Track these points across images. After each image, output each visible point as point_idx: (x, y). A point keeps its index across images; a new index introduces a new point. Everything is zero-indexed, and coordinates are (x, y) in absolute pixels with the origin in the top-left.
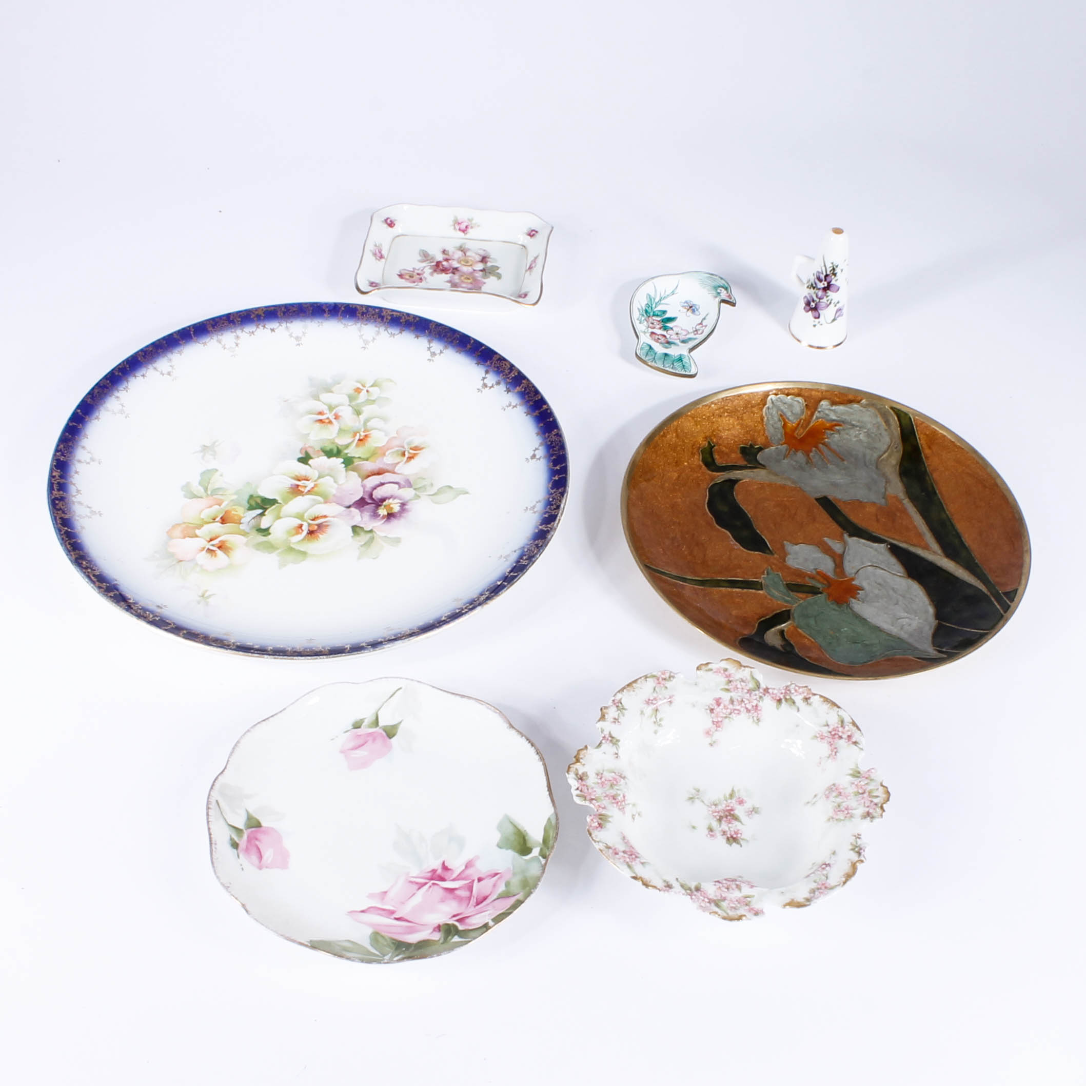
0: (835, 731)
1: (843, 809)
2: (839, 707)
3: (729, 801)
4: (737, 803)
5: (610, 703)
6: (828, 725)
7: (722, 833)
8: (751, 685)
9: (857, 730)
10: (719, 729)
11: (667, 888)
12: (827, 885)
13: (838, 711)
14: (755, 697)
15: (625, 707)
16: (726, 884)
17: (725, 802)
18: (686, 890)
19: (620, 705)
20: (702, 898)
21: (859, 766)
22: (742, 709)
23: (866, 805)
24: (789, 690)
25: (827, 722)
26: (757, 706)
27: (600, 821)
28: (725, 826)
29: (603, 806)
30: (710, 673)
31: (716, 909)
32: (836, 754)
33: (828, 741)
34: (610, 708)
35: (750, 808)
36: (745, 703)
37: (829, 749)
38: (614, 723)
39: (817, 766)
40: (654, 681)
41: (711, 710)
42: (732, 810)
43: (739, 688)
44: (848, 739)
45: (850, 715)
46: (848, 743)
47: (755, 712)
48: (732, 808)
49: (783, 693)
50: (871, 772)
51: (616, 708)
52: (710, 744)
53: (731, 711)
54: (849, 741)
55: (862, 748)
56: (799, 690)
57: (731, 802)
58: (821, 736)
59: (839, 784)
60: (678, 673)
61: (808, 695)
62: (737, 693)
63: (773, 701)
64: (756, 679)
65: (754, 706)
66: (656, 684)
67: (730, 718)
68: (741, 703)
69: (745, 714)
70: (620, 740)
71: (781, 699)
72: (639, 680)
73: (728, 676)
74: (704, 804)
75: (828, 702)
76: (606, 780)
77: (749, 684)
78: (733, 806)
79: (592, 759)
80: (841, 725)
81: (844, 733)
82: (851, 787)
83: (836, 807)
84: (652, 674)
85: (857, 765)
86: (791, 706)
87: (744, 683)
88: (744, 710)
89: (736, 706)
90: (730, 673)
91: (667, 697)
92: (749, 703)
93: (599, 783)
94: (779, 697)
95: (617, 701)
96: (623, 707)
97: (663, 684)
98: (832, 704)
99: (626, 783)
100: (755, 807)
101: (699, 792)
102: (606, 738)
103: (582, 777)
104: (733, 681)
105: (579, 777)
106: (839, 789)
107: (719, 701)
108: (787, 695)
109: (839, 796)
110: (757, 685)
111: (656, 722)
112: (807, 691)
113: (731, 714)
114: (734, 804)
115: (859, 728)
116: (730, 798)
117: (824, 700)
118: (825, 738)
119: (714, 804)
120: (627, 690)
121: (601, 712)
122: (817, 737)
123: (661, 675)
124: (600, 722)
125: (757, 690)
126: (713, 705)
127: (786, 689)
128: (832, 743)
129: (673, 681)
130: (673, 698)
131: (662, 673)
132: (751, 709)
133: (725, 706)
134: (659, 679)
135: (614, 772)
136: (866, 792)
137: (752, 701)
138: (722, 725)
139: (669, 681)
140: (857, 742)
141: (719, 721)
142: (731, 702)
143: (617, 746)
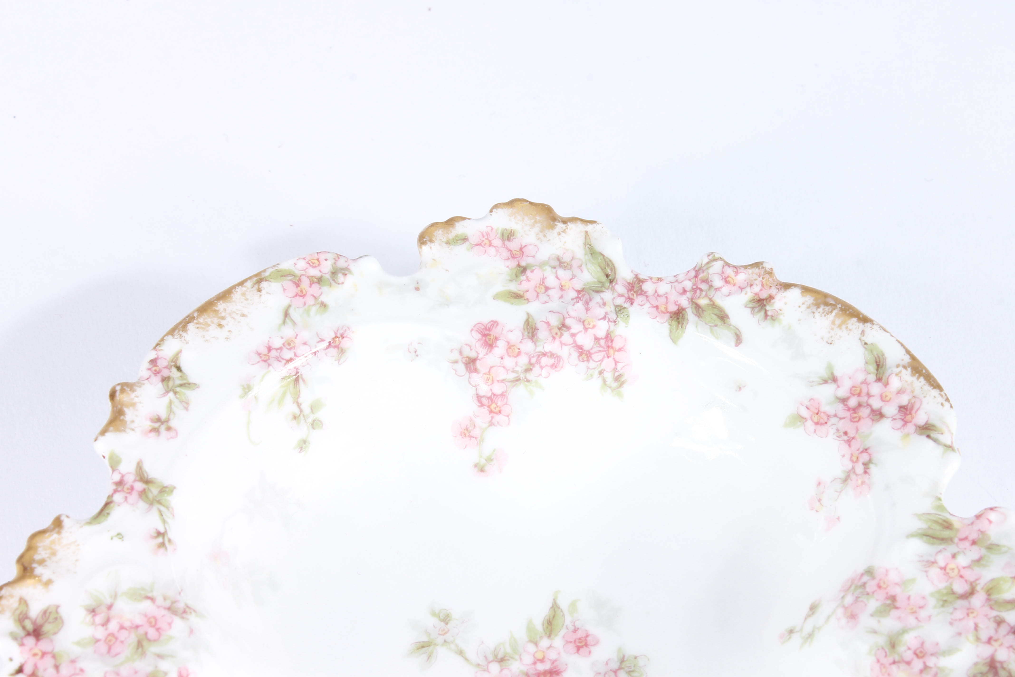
0: (859, 395)
1: (909, 655)
2: (865, 320)
3: (545, 643)
4: (572, 647)
5: (143, 370)
6: (834, 380)
8: (588, 275)
9: (927, 388)
10: (498, 418)
13: (863, 332)
14: (600, 312)
15: (192, 379)
17: (531, 648)
19: (175, 373)
21: (945, 502)
22: (564, 352)
23: (984, 636)
24: (705, 281)
25: (830, 367)
26: (609, 337)
30: (461, 249)
32: (868, 470)
33: (838, 430)
34: (140, 387)
35: (609, 660)
36: (573, 331)
37: (843, 456)
38: (153, 434)
39: (812, 509)
40: (284, 290)
41: (469, 363)
42: (555, 672)
43: (550, 287)
44: (903, 417)
45: (901, 341)
46: (902, 430)
47: (606, 356)
48: (555, 664)
49: (688, 291)
50: (988, 519)
51: (160, 385)
52: (476, 466)
53: (530, 360)
54: (906, 423)
55: (949, 443)
56: (735, 276)
57: (550, 647)
58: (816, 415)
59: (887, 571)
60: (360, 258)
61: (765, 289)
62: (546, 302)
63: (657, 318)
64: (602, 257)
65: (602, 339)
66: (291, 298)
67: (528, 381)
68: (559, 334)
69: (577, 365)
70: (175, 488)
71: (684, 309)
72: (237, 292)
73: (517, 253)
74: (466, 659)
75: (830, 307)
76: (122, 628)
77: (582, 272)
78: (556, 660)
79: (77, 560)
80: (876, 376)
81: (888, 401)
82: (927, 576)
83: (883, 648)
84: (276, 270)
85: (940, 499)
86: (715, 328)
87: (565, 270)
88: (570, 354)
89: (545, 343)
90: (521, 245)
91: (329, 335)
92: (583, 331)
93: (98, 641)
94: (675, 303)
95: (165, 363)
96: (186, 379)
97: (315, 295)
98: (841, 313)
99: (191, 631)
100: (624, 656)
101: (447, 624)
102: (128, 486)
103: (41, 626)
104: (534, 268)
105: (29, 626)
106: (888, 586)
107: (491, 333)
108: (700, 295)
109: (890, 611)
110: (607, 273)
111: (302, 416)
112: (761, 279)
113: (531, 369)
114: (559, 654)
115: (935, 380)
116: (548, 633)
117: (814, 302)
118: (828, 419)
119: (496, 660)
120: (197, 324)
121: (109, 403)
122: (802, 419)
123: (307, 268)
124: (108, 435)
125: (607, 289)
126: (475, 345)
127: (696, 277)
128: (851, 434)
129: (343, 283)
130: (346, 337)
131: (309, 262)
132: (591, 349)
133: (510, 348)
134: (300, 280)
135: (150, 595)
136: (978, 588)
137: (595, 323)
138: (505, 405)
139: (330, 285)
140: (933, 426)
141: (497, 396)
142: (528, 333)
143: (162, 508)
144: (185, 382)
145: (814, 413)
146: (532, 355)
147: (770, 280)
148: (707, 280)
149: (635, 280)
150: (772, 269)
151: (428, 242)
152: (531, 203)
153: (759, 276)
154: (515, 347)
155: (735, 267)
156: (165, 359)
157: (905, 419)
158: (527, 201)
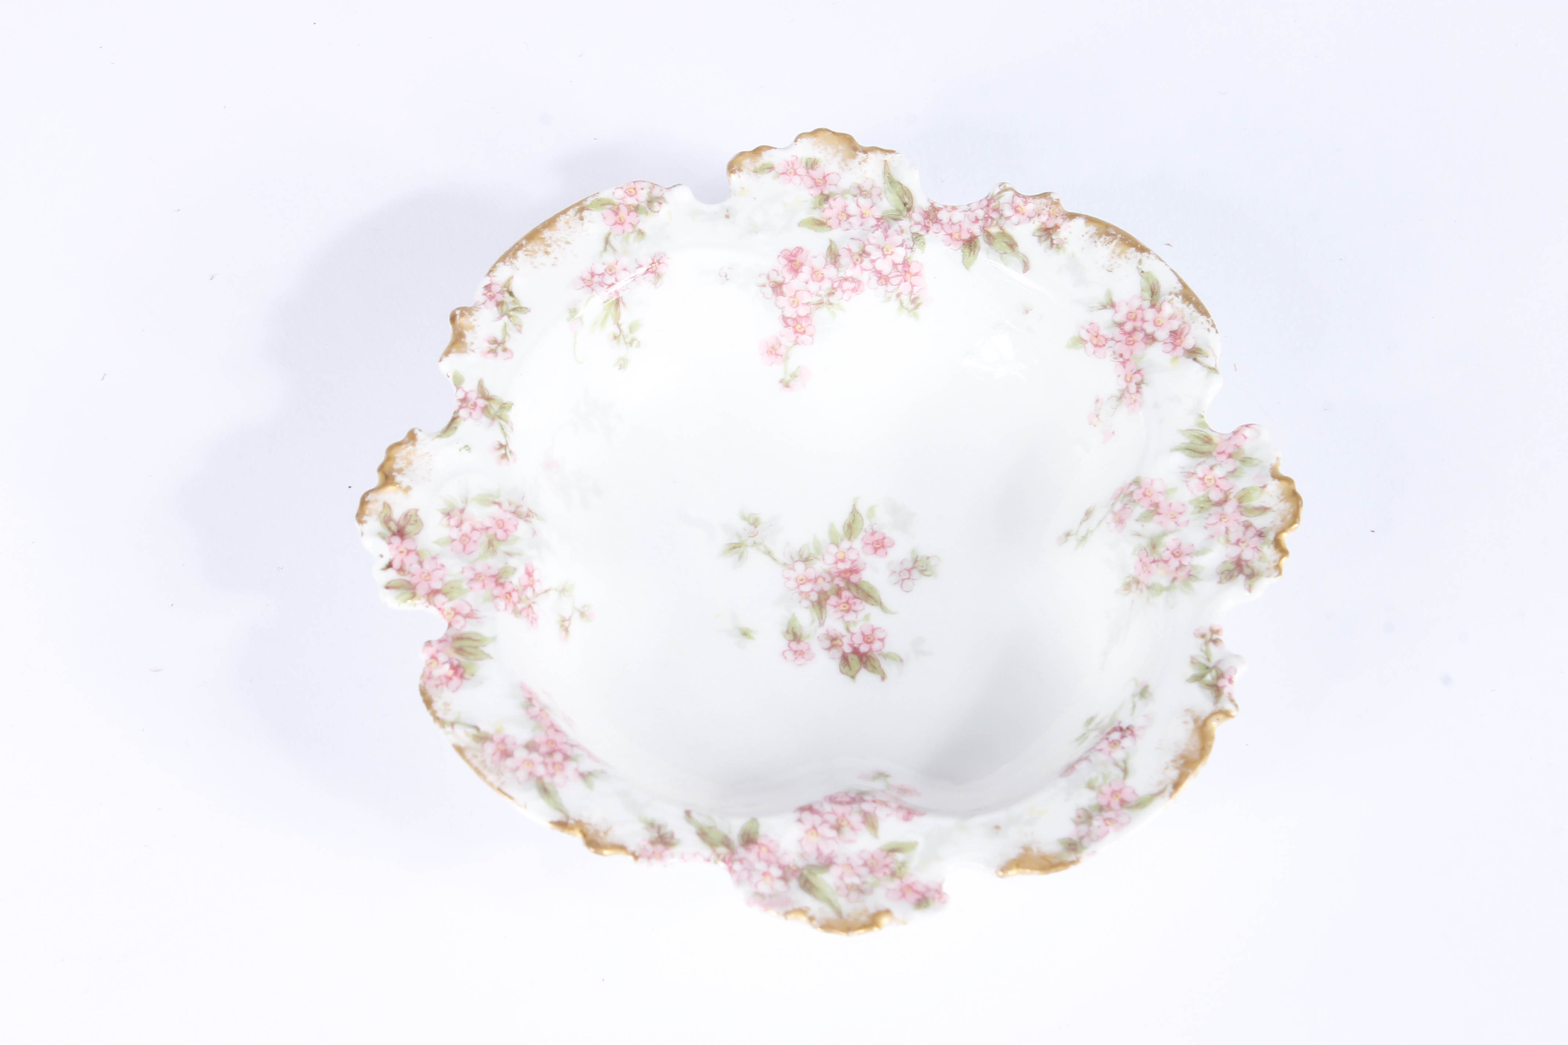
0: (1135, 320)
1: (1167, 555)
2: (1142, 249)
3: (845, 544)
4: (869, 549)
5: (479, 295)
6: (1113, 305)
7: (827, 644)
8: (887, 204)
9: (1196, 314)
10: (803, 338)
11: (660, 847)
12: (1127, 795)
13: (1140, 261)
14: (899, 239)
15: (524, 304)
16: (834, 813)
17: (833, 549)
18: (712, 845)
19: (507, 298)
20: (761, 866)
21: (1207, 420)
22: (865, 277)
23: (1233, 538)
24: (996, 210)
25: (1109, 293)
26: (906, 263)
27: (457, 658)
28: (834, 622)
29: (466, 610)
30: (767, 178)
31: (805, 900)
32: (1140, 390)
33: (1114, 352)
34: (477, 311)
35: (904, 560)
36: (873, 257)
37: (1119, 376)
38: (491, 355)
39: (1091, 423)
40: (605, 218)
41: (776, 287)
42: (855, 570)
43: (851, 215)
44: (1173, 341)
45: (1175, 270)
46: (1171, 353)
47: (903, 280)
48: (855, 563)
49: (981, 220)
50: (1243, 435)
51: (495, 309)
52: (781, 381)
53: (833, 285)
54: (1175, 346)
55: (1213, 366)
56: (1024, 206)
57: (850, 548)
58: (1095, 338)
59: (1152, 481)
60: (674, 186)
61: (1051, 218)
62: (847, 230)
63: (951, 245)
64: (900, 186)
65: (900, 264)
66: (611, 225)
67: (831, 304)
68: (860, 260)
69: (876, 289)
70: (512, 404)
71: (976, 237)
72: (560, 220)
73: (821, 181)
74: (774, 559)
75: (1110, 237)
76: (474, 529)
77: (881, 200)
78: (855, 560)
79: (430, 470)
80: (1151, 303)
81: (1161, 326)
82: (1187, 486)
83: (1145, 549)
84: (597, 199)
85: (1202, 417)
86: (1005, 255)
87: (865, 198)
88: (870, 279)
89: (847, 269)
90: (824, 174)
91: (646, 262)
92: (882, 257)
93: (454, 540)
94: (968, 231)
95: (499, 289)
96: (518, 304)
97: (633, 223)
98: (1120, 242)
99: (535, 533)
100: (917, 557)
101: (756, 527)
102: (471, 402)
103: (404, 527)
104: (836, 197)
105: (394, 528)
106: (1152, 494)
107: (796, 259)
108: (992, 223)
109: (1153, 516)
110: (905, 202)
111: (621, 336)
112: (1048, 209)
113: (833, 293)
114: (858, 554)
115: (1203, 307)
116: (848, 536)
117: (1097, 232)
118: (1106, 342)
119: (801, 560)
120: (526, 251)
121: (450, 327)
122: (1083, 341)
123: (624, 197)
124: (451, 356)
125: (905, 217)
126: (782, 270)
127: (988, 206)
128: (1126, 356)
129: (658, 212)
130: (663, 263)
131: (627, 191)
132: (890, 274)
133: (814, 273)
134: (618, 208)
135: (497, 500)
136: (1231, 496)
137: (893, 250)
138: (810, 326)
139: (647, 214)
140: (1199, 349)
141: (802, 317)
142: (831, 259)
143: (503, 423)
144: (518, 306)
145: (1094, 336)
146: (835, 280)
147: (1057, 210)
148: (998, 209)
149: (931, 208)
150: (1058, 200)
151: (737, 171)
152: (834, 133)
153: (1047, 206)
154: (818, 273)
155: (1024, 197)
156: (499, 285)
157: (1175, 343)
158: (829, 131)
